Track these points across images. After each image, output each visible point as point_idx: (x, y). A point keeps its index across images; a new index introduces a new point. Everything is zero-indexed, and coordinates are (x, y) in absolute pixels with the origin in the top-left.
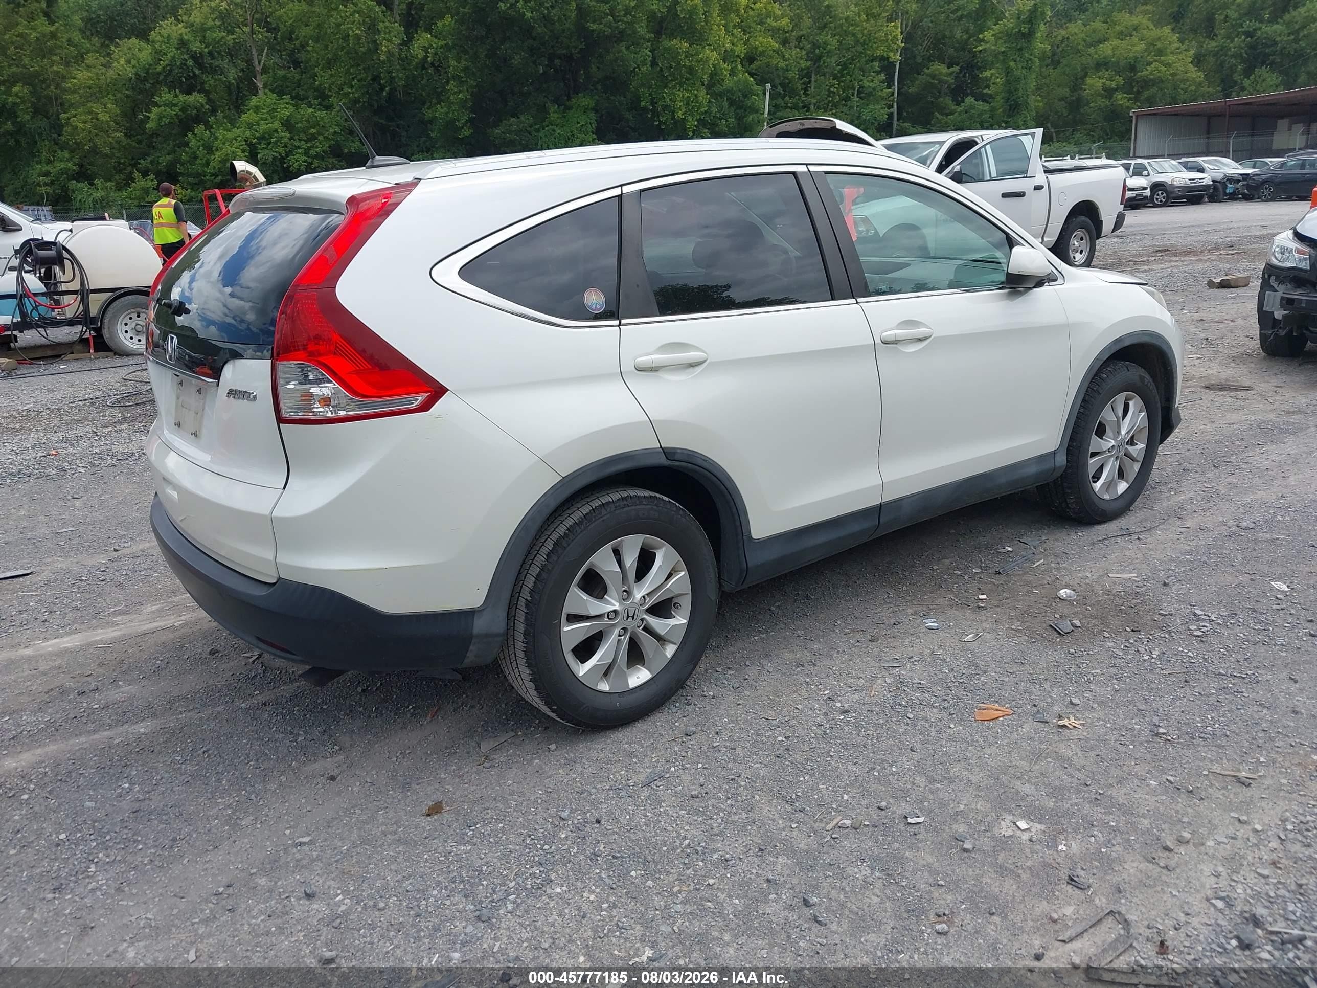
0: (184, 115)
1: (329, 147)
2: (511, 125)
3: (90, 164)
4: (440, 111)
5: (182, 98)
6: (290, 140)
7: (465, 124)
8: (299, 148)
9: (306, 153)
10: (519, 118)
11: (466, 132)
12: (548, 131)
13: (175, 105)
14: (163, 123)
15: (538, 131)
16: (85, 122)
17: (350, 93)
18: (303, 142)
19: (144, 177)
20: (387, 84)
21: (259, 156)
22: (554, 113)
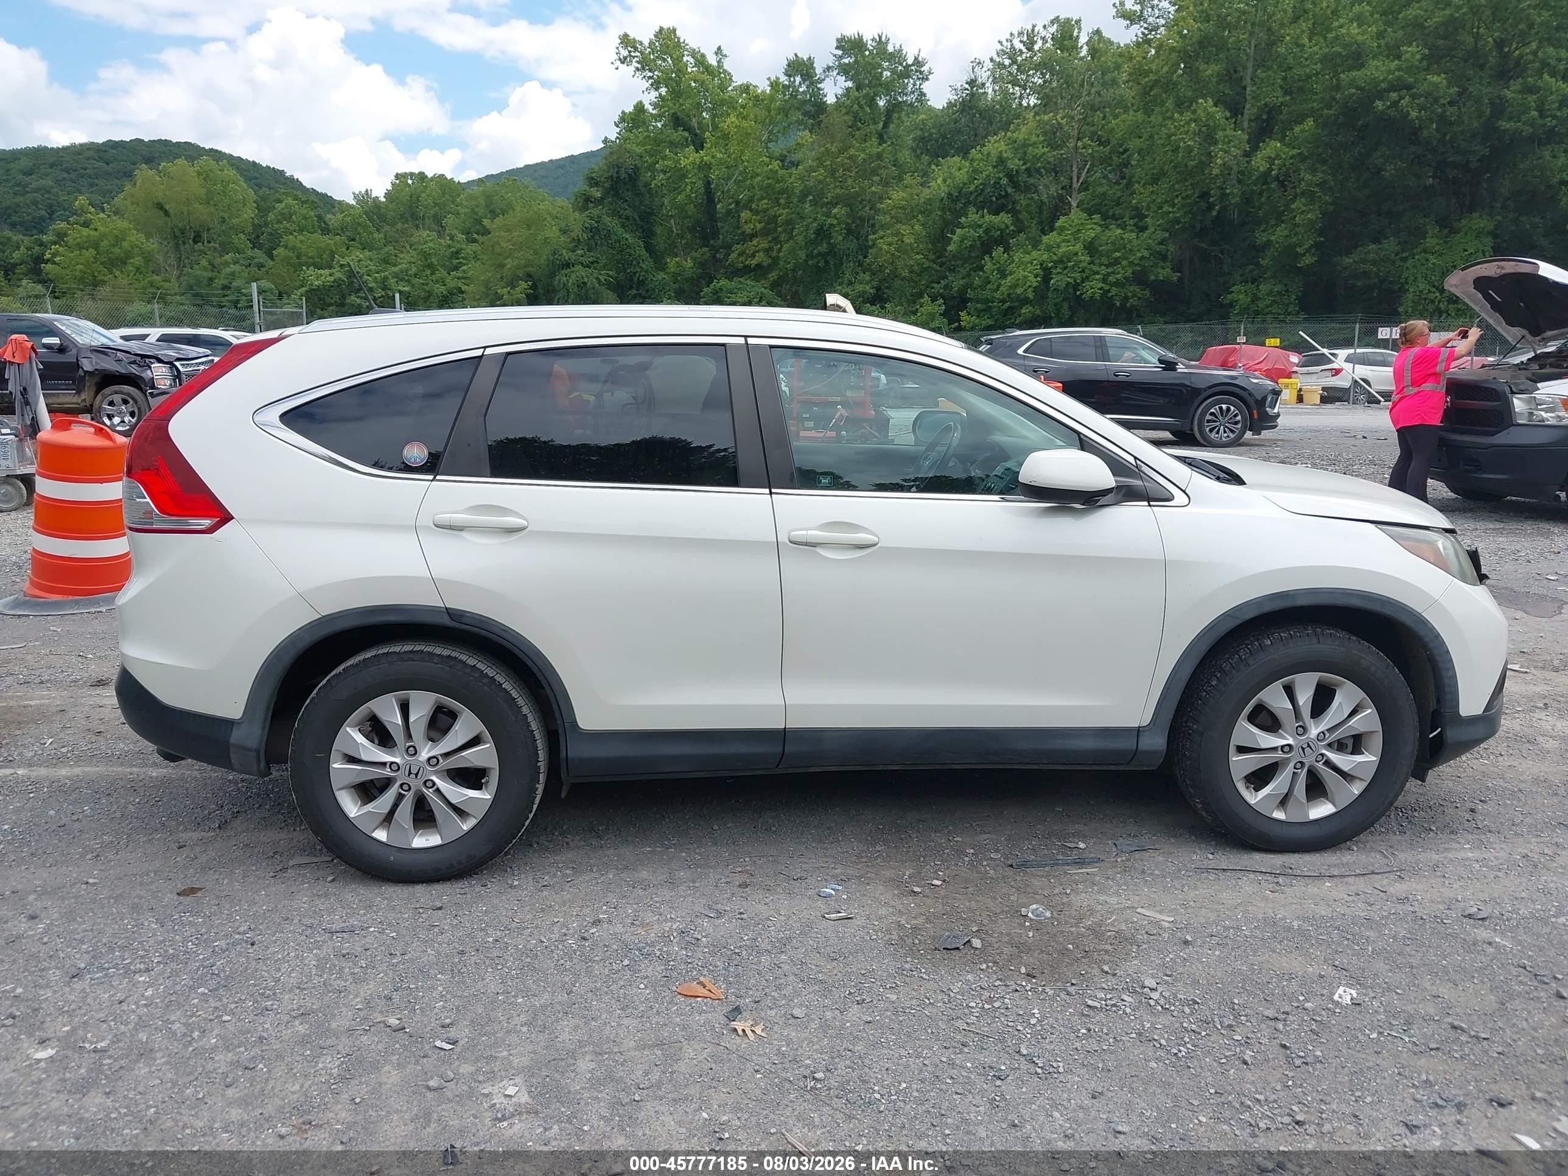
0: (986, 238)
1: (1133, 273)
2: (1369, 252)
3: (887, 288)
4: (1279, 234)
5: (989, 218)
6: (1089, 264)
7: (1308, 250)
8: (1097, 273)
9: (1104, 280)
10: (1380, 243)
11: (1309, 260)
12: (1419, 260)
13: (980, 226)
14: (964, 246)
15: (1405, 260)
16: (890, 244)
17: (1170, 212)
18: (1103, 267)
19: (933, 301)
20: (1218, 202)
21: (1052, 281)
22: (1432, 237)
